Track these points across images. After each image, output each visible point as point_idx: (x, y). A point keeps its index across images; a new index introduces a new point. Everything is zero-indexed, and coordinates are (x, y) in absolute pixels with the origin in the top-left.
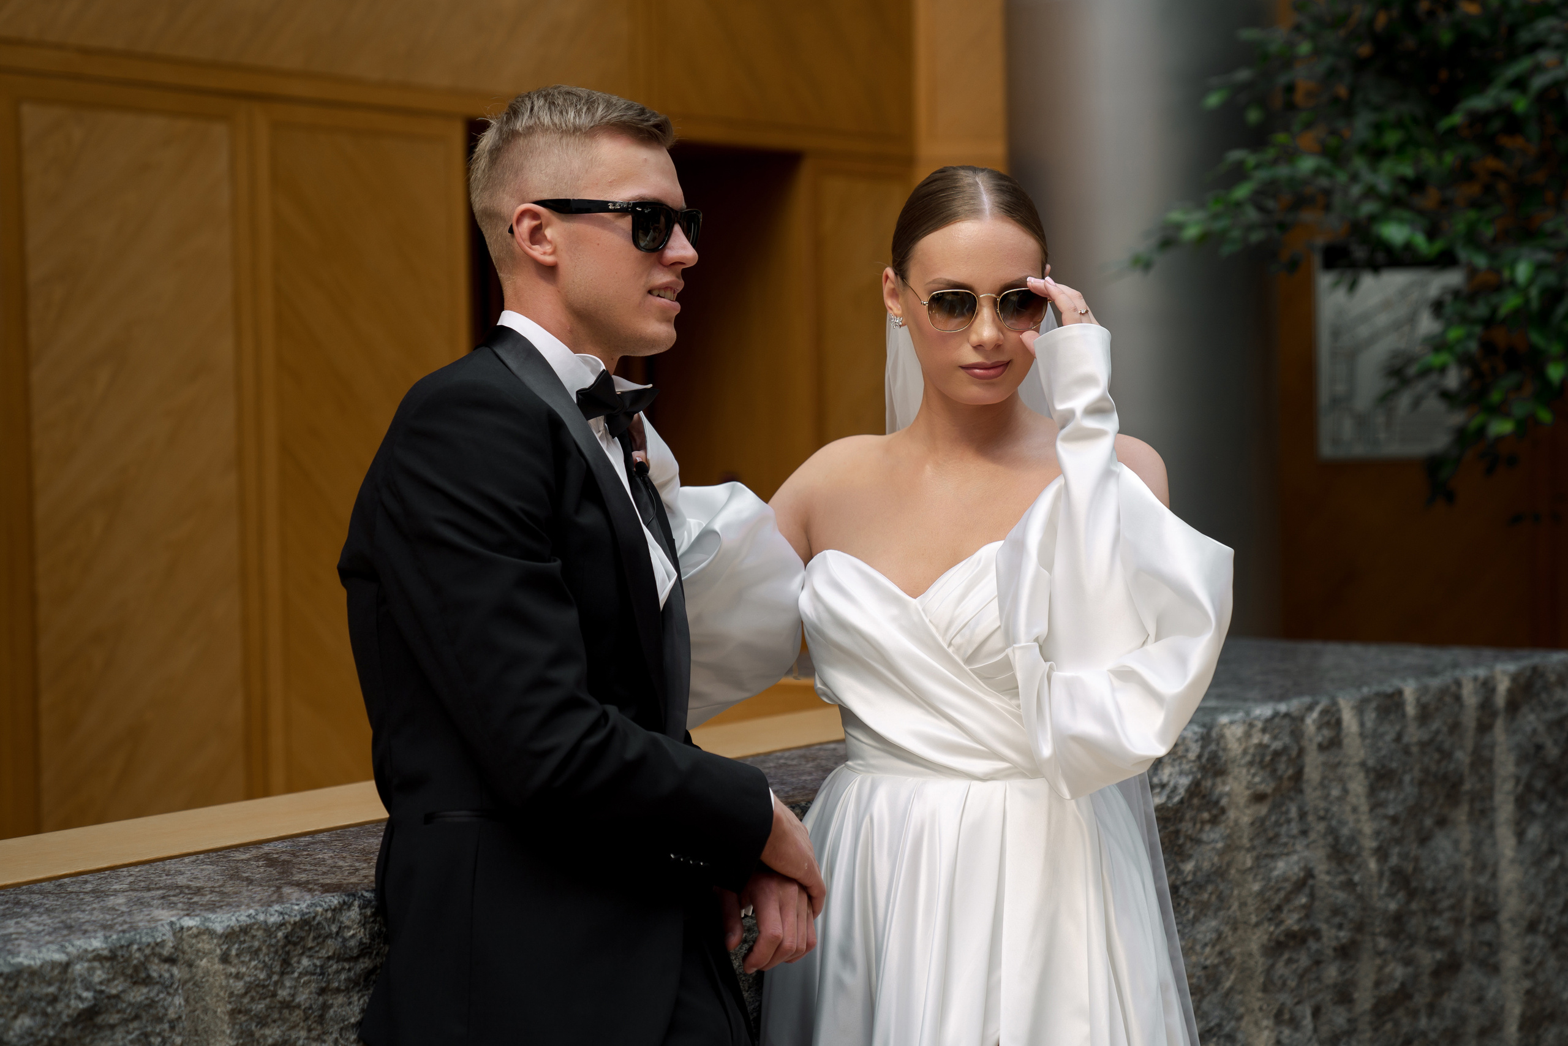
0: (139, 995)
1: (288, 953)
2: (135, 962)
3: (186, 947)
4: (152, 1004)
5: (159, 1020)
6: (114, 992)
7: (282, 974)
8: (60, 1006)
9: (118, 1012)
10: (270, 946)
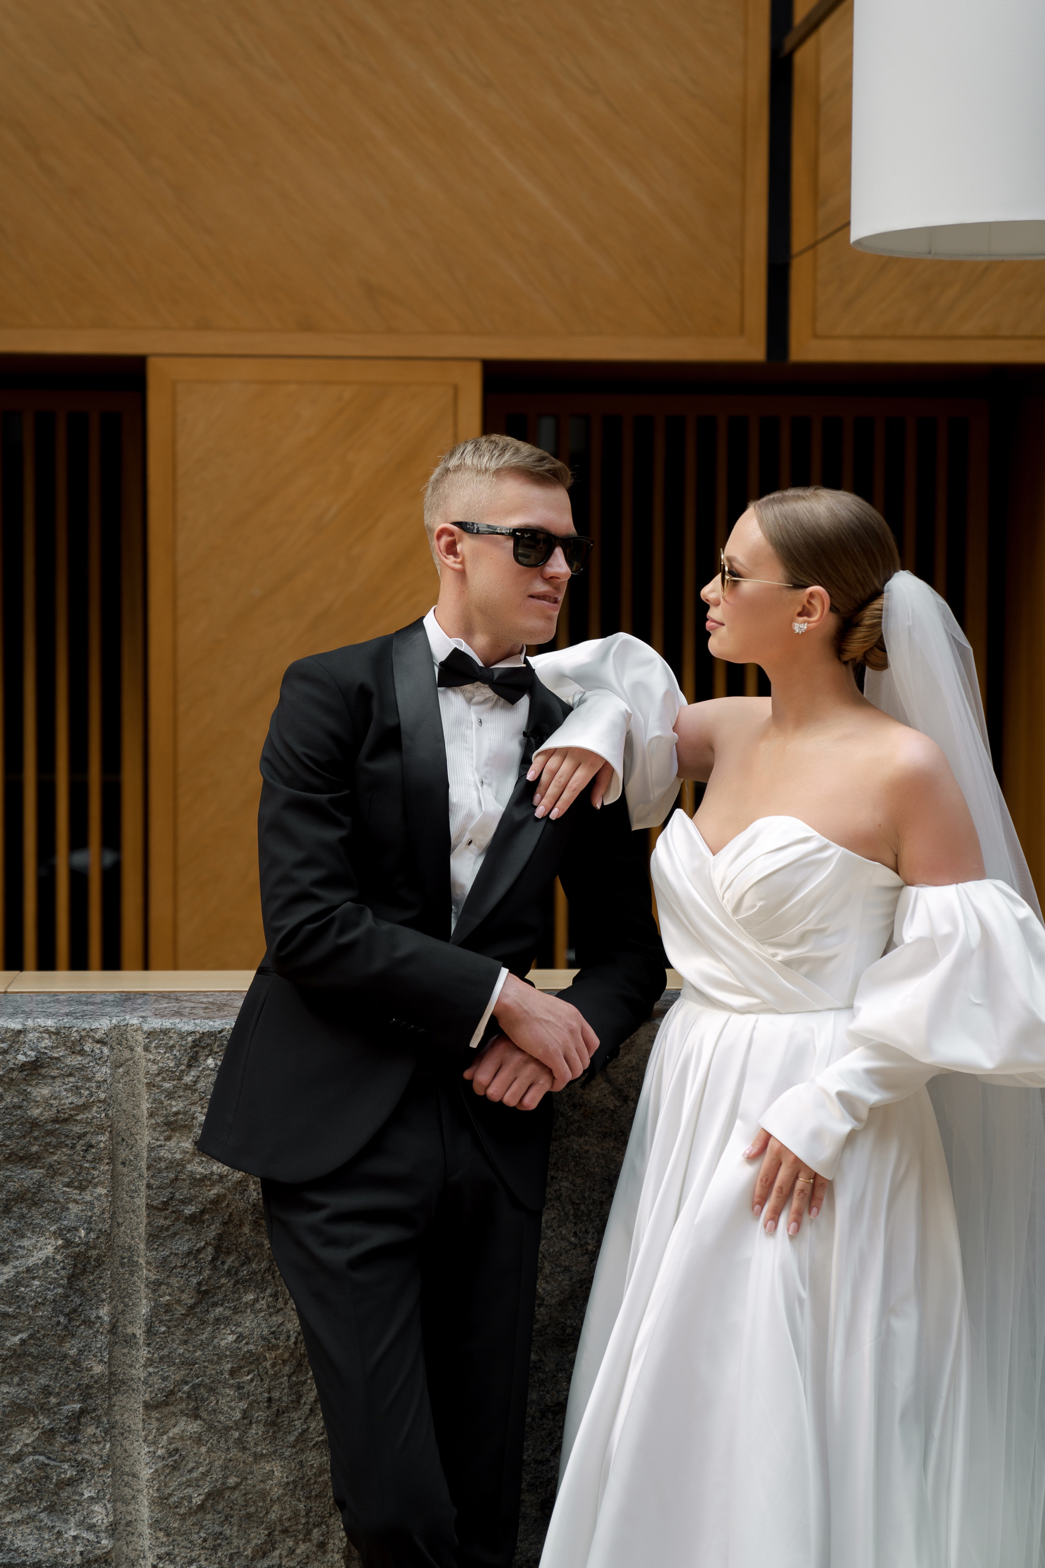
0: (75, 1061)
1: (197, 1052)
2: (73, 1038)
3: (129, 1037)
4: (83, 1068)
5: (89, 1080)
6: (56, 1055)
7: (189, 1066)
8: (8, 1057)
9: (58, 1069)
10: (181, 1045)
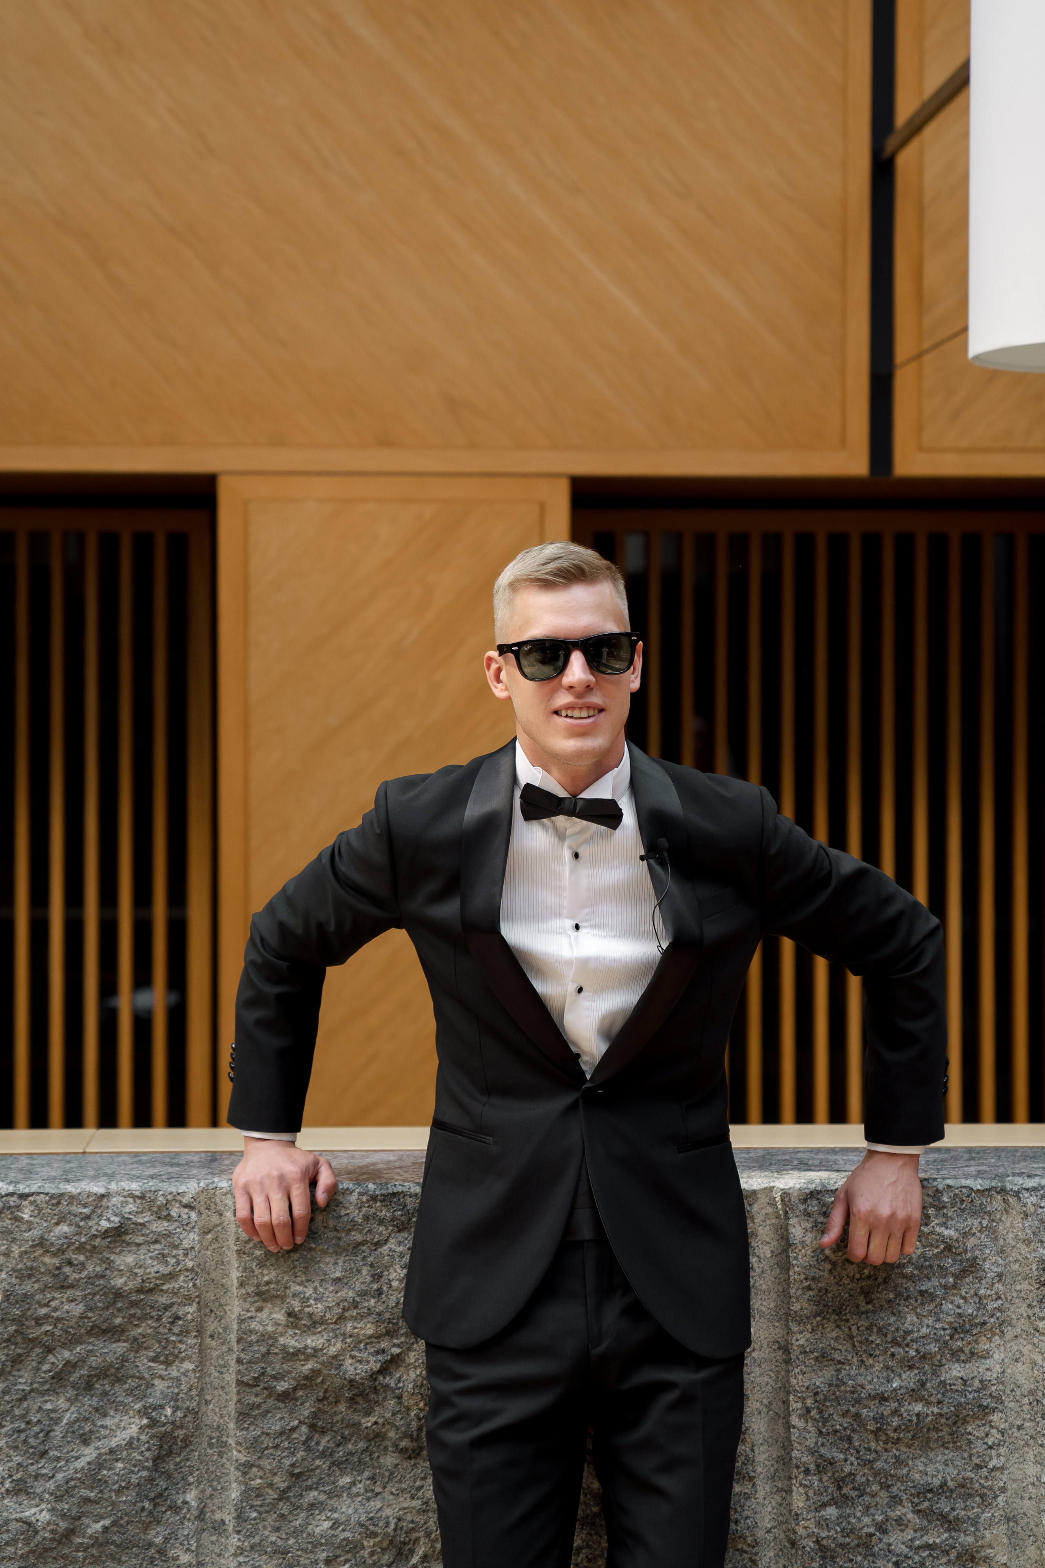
0: (161, 1226)
2: (159, 1203)
3: (218, 1201)
4: (169, 1235)
5: (176, 1247)
6: (141, 1221)
8: (91, 1223)
9: (143, 1235)
